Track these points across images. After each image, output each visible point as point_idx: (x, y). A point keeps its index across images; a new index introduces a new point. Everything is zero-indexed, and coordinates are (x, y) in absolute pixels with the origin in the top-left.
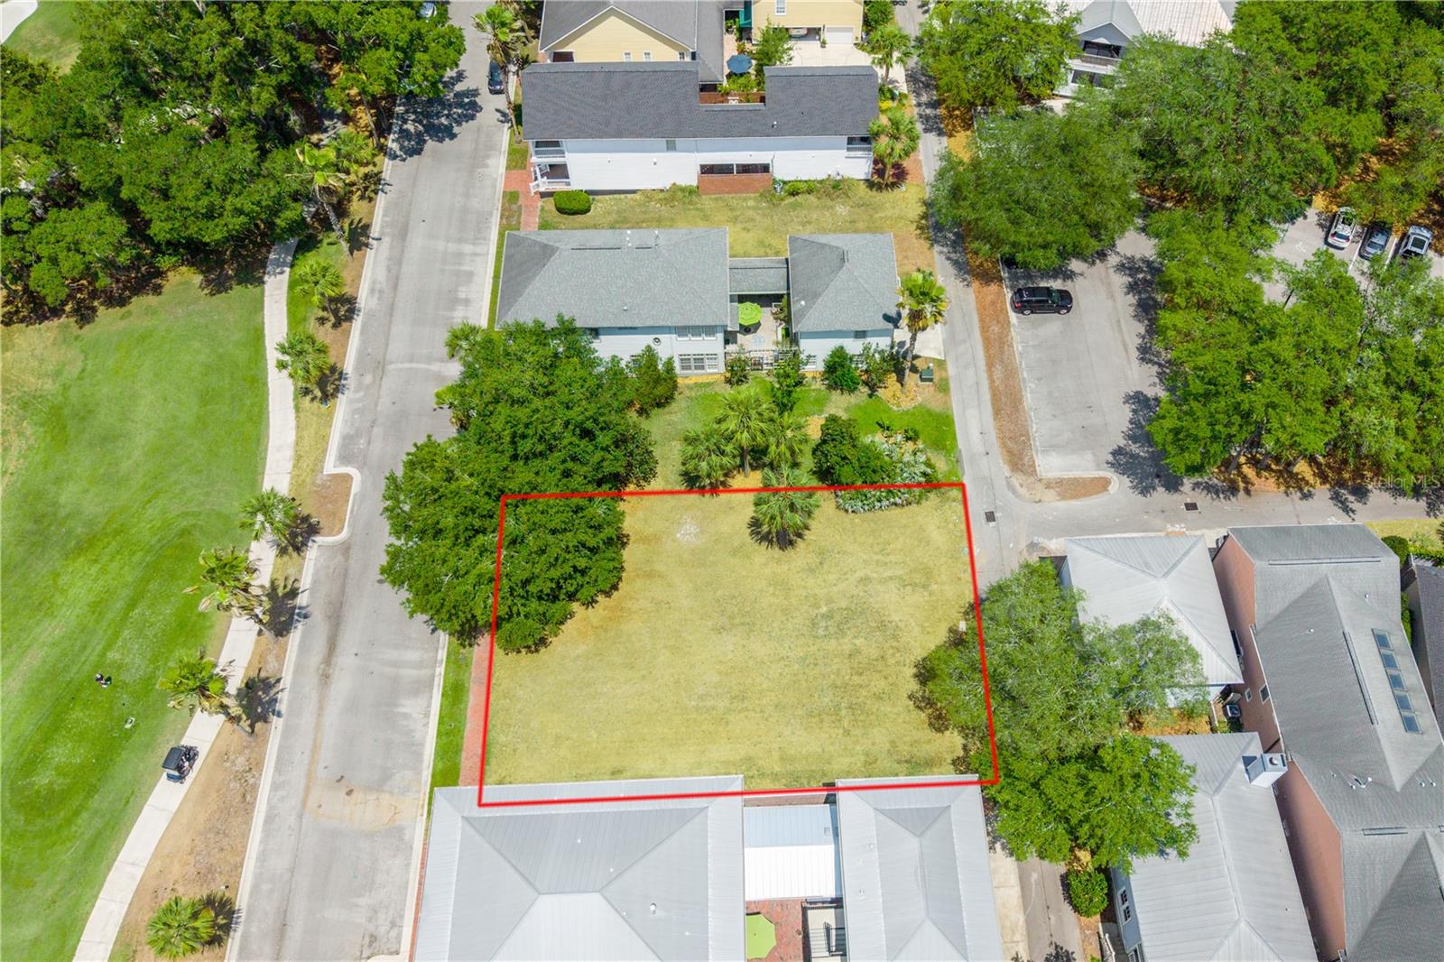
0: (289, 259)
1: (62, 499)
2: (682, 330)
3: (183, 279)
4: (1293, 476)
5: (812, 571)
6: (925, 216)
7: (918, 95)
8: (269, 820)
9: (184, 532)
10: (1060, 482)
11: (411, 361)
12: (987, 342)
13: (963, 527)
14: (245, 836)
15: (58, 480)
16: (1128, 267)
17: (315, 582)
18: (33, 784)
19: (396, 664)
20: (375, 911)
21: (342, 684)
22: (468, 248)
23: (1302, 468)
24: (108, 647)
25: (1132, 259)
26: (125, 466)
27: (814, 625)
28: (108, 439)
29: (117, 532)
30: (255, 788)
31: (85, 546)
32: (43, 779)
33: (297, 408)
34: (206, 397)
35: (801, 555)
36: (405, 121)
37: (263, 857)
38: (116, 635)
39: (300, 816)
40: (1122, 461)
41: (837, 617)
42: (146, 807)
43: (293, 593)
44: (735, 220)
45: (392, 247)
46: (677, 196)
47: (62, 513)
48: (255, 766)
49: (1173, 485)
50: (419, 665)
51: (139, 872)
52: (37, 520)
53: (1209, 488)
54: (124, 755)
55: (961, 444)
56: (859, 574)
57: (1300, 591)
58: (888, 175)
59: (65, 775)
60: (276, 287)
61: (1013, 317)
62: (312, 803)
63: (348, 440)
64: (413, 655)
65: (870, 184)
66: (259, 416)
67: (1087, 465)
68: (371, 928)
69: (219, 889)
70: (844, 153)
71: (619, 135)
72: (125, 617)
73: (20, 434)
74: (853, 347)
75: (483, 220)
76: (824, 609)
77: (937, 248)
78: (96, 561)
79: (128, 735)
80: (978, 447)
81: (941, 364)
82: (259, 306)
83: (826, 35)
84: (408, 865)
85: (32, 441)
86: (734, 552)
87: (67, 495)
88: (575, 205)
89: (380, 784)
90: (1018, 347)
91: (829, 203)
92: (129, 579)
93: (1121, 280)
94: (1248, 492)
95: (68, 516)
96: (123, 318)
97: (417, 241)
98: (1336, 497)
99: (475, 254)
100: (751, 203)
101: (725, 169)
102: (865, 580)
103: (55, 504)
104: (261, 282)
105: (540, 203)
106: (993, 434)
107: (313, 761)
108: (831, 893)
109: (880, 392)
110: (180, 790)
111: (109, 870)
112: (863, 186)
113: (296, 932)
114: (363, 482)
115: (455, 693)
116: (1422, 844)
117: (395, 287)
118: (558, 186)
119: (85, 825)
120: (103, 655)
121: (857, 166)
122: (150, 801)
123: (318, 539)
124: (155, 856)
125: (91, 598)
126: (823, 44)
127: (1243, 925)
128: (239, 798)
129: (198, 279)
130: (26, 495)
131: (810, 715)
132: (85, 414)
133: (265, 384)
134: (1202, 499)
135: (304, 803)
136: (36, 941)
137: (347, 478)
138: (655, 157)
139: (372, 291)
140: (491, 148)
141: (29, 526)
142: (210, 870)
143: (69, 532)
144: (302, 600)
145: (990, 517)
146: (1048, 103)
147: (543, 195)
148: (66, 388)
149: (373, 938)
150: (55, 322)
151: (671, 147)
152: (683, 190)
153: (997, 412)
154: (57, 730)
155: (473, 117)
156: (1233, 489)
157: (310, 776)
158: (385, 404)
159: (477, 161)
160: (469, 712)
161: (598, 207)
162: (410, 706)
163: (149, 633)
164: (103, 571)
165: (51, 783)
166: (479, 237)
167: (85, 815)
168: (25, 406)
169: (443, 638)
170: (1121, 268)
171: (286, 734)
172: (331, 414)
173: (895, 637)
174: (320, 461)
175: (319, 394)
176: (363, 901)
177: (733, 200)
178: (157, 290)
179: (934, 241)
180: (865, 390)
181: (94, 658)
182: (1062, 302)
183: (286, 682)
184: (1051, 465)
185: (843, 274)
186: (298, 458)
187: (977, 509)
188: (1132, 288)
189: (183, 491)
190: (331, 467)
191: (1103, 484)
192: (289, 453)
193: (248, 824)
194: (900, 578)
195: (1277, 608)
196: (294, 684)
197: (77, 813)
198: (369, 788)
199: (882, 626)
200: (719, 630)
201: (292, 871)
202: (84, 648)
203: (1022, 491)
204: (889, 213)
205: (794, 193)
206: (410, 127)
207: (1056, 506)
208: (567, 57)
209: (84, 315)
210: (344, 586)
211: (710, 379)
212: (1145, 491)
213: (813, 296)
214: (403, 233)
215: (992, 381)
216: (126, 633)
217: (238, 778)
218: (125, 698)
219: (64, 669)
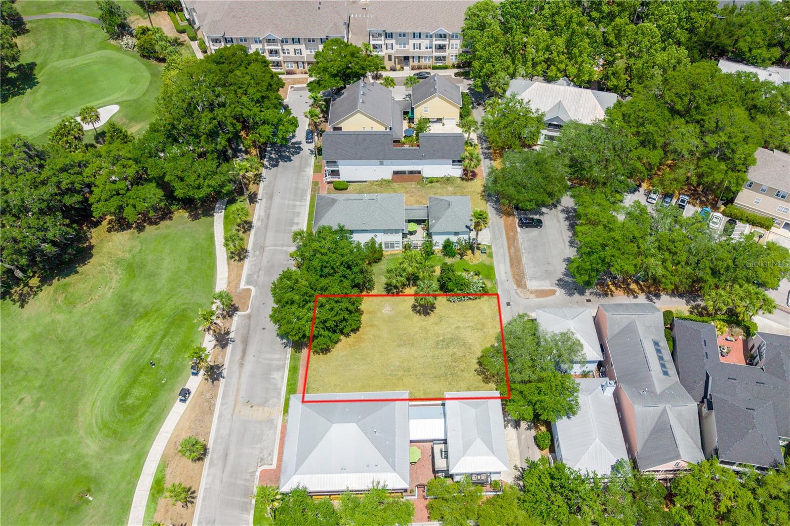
0: (224, 207)
1: (134, 298)
2: (386, 231)
3: (181, 215)
4: (630, 289)
5: (437, 324)
6: (484, 191)
7: (482, 144)
8: (220, 417)
9: (184, 310)
10: (536, 291)
11: (275, 246)
12: (508, 239)
13: (497, 308)
14: (211, 422)
15: (132, 291)
16: (566, 211)
17: (237, 329)
18: (126, 403)
19: (271, 360)
20: (262, 450)
21: (248, 367)
22: (298, 203)
23: (633, 286)
24: (155, 353)
25: (567, 208)
26: (159, 286)
27: (437, 343)
28: (152, 275)
29: (156, 311)
30: (214, 405)
31: (144, 315)
32: (130, 401)
33: (228, 264)
34: (191, 260)
35: (433, 318)
36: (271, 154)
37: (218, 430)
38: (158, 348)
39: (232, 415)
40: (561, 283)
41: (447, 341)
42: (171, 412)
43: (228, 333)
44: (407, 192)
45: (266, 203)
46: (383, 184)
47: (134, 303)
48: (214, 397)
49: (582, 293)
50: (280, 360)
51: (169, 436)
52: (124, 306)
53: (596, 294)
54: (162, 392)
55: (497, 277)
56: (456, 325)
57: (624, 325)
58: (469, 175)
59: (139, 400)
60: (219, 218)
61: (519, 229)
62: (237, 410)
63: (249, 276)
64: (277, 356)
65: (462, 179)
66: (213, 267)
67: (547, 285)
68: (261, 455)
70: (451, 166)
71: (361, 159)
72: (161, 342)
73: (116, 273)
74: (454, 239)
75: (304, 192)
76: (441, 338)
77: (489, 203)
78: (148, 321)
79: (163, 385)
80: (504, 278)
81: (489, 247)
82: (212, 225)
83: (444, 121)
84: (275, 433)
85: (121, 276)
86: (406, 317)
87: (136, 297)
88: (342, 187)
89: (264, 404)
90: (520, 241)
91: (445, 186)
92: (162, 327)
93: (563, 216)
94: (612, 295)
95: (136, 305)
96: (156, 229)
97: (277, 200)
98: (648, 298)
99: (301, 206)
100: (413, 186)
101: (403, 173)
102: (458, 327)
103: (131, 300)
104: (212, 216)
105: (327, 186)
106: (510, 273)
107: (237, 395)
108: (443, 437)
109: (465, 257)
110: (184, 406)
111: (157, 434)
112: (459, 180)
113: (231, 457)
114: (256, 292)
115: (294, 370)
116: (665, 410)
117: (268, 218)
118: (335, 179)
119: (147, 418)
120: (152, 356)
121: (456, 172)
122: (173, 409)
123: (238, 313)
124: (175, 429)
125: (147, 335)
126: (443, 125)
127: (597, 440)
128: (208, 408)
129: (187, 214)
130: (119, 297)
131: (435, 377)
132: (142, 266)
133: (215, 255)
134: (592, 298)
135: (234, 410)
136: (128, 461)
137: (250, 290)
138: (375, 168)
139: (259, 219)
140: (307, 164)
141: (121, 308)
142: (197, 434)
143: (137, 311)
144: (232, 335)
145: (508, 304)
146: (535, 148)
147: (329, 183)
148: (134, 256)
149: (262, 459)
150: (129, 231)
151: (382, 164)
152: (385, 181)
153: (512, 265)
154: (135, 383)
155: (299, 153)
156: (606, 295)
157: (236, 400)
158: (264, 262)
159: (301, 170)
160: (300, 377)
161: (351, 187)
162: (276, 375)
164: (152, 325)
165: (134, 402)
166: (302, 198)
167: (147, 414)
168: (118, 263)
169: (289, 350)
170: (563, 211)
171: (226, 385)
172: (242, 266)
173: (470, 348)
174: (238, 284)
175: (237, 258)
176: (258, 446)
177: (406, 185)
178: (171, 218)
179: (488, 201)
180: (459, 256)
181: (149, 357)
182: (538, 224)
183: (226, 366)
184: (532, 285)
185: (449, 210)
186: (229, 283)
187: (503, 301)
188: (567, 219)
189: (183, 295)
190: (243, 286)
191: (554, 292)
192: (226, 281)
193: (212, 417)
194: (472, 327)
195: (616, 332)
196: (229, 367)
197: (144, 414)
198: (259, 405)
199: (464, 344)
200: (399, 346)
201: (229, 435)
202: (145, 353)
203: (521, 295)
204: (470, 190)
205: (431, 182)
206: (273, 156)
207: (535, 300)
208: (340, 129)
209: (140, 228)
210: (249, 330)
211: (396, 252)
212: (570, 295)
213: (438, 219)
214: (271, 197)
215: (510, 253)
216: (161, 348)
217: (208, 401)
218: (162, 372)
219: (137, 361)
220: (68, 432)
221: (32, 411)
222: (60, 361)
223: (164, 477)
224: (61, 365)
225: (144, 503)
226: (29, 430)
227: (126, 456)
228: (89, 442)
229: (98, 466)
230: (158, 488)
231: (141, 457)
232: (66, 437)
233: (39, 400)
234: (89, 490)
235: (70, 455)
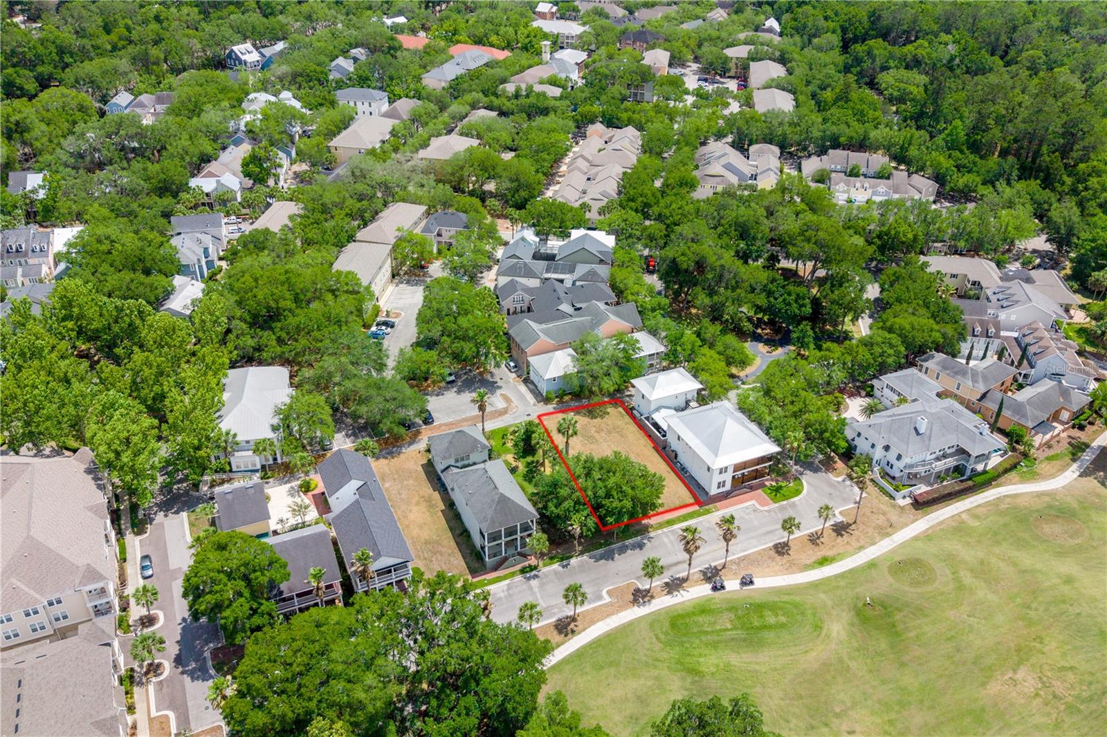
9: (666, 634)
24: (727, 630)
28: (641, 700)
29: (682, 664)
32: (783, 619)
37: (756, 546)
38: (721, 630)
42: (767, 586)
43: (667, 584)
48: (732, 562)
50: (667, 536)
51: (785, 577)
54: (757, 602)
61: (436, 423)
63: (590, 602)
64: (665, 539)
66: (597, 644)
69: (772, 553)
79: (751, 604)
95: (686, 690)
113: (769, 529)
114: (607, 585)
119: (786, 598)
120: (731, 630)
123: (641, 587)
133: (578, 650)
136: (825, 592)
137: (608, 592)
142: (769, 558)
143: (693, 683)
144: (667, 580)
154: (765, 626)
163: (713, 620)
164: (700, 655)
174: (606, 605)
175: (573, 624)
181: (734, 632)
186: (608, 616)
190: (606, 600)
192: (608, 620)
202: (733, 639)
216: (718, 628)
217: (738, 564)
218: (740, 612)
219: (745, 640)
220: (841, 661)
221: (850, 712)
222: (792, 726)
223: (815, 562)
224: (794, 721)
225: (841, 563)
226: (866, 700)
227: (822, 596)
228: (834, 634)
229: (844, 614)
230: (824, 561)
231: (815, 585)
232: (846, 659)
233: (837, 716)
234: (865, 605)
235: (855, 645)
